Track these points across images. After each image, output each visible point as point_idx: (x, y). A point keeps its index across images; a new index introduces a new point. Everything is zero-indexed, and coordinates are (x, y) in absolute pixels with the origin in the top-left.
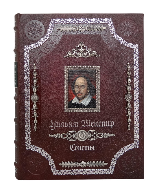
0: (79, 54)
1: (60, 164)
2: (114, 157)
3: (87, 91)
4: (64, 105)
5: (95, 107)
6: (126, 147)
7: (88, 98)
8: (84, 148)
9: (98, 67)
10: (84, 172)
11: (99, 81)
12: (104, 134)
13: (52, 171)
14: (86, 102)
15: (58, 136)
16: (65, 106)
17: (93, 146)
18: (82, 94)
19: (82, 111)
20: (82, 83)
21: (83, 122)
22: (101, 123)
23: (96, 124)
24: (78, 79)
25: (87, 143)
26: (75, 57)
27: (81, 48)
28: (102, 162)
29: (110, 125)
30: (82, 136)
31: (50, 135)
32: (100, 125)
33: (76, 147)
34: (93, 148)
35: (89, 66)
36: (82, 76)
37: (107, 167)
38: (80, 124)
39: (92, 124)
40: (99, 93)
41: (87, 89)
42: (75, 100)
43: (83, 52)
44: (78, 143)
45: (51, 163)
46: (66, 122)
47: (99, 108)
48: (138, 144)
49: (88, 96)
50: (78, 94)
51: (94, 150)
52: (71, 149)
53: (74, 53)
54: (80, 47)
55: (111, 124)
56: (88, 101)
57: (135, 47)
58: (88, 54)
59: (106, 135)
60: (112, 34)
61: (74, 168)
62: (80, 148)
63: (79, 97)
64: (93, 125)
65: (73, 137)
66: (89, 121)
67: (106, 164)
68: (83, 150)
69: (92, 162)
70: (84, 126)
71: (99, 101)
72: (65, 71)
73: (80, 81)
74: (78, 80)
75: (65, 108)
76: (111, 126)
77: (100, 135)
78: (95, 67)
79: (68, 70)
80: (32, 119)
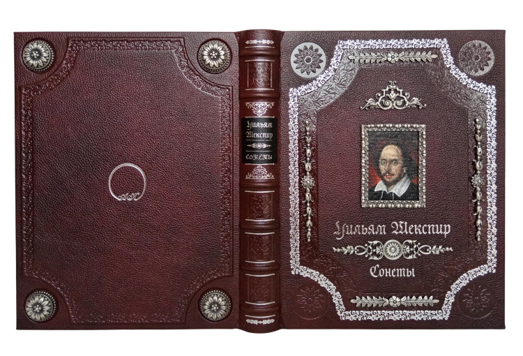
0: (387, 103)
1: (352, 301)
2: (450, 290)
3: (402, 171)
4: (361, 196)
5: (418, 199)
6: (472, 271)
7: (404, 183)
8: (395, 273)
9: (423, 126)
10: (396, 316)
11: (425, 152)
12: (432, 248)
13: (339, 313)
14: (400, 189)
15: (349, 249)
16: (363, 197)
17: (413, 270)
18: (393, 175)
19: (393, 206)
20: (393, 155)
21: (394, 225)
22: (427, 227)
23: (419, 230)
24: (385, 148)
25: (402, 262)
26: (382, 108)
27: (392, 92)
28: (428, 298)
29: (443, 231)
30: (393, 250)
31: (334, 249)
32: (425, 231)
33: (382, 271)
34: (411, 273)
35: (406, 125)
36: (392, 144)
37: (438, 307)
38: (389, 230)
39: (410, 229)
40: (424, 173)
41: (403, 167)
42: (381, 187)
43: (395, 100)
44: (385, 263)
45: (337, 298)
46: (363, 226)
47: (424, 200)
48: (495, 266)
49: (404, 179)
50: (385, 174)
51: (414, 276)
52: (372, 274)
53: (380, 100)
54: (390, 90)
55: (445, 230)
56: (403, 188)
57: (490, 91)
58: (404, 103)
59: (436, 250)
60: (448, 66)
61: (377, 308)
62: (388, 273)
63: (388, 180)
64: (413, 230)
65: (376, 252)
66: (406, 223)
67: (436, 301)
68: (394, 276)
69: (411, 298)
70: (397, 233)
71: (424, 188)
72: (363, 133)
73: (390, 152)
74: (387, 149)
75: (363, 201)
76: (446, 233)
77: (425, 250)
78: (418, 126)
79: (368, 132)
80: (303, 220)
